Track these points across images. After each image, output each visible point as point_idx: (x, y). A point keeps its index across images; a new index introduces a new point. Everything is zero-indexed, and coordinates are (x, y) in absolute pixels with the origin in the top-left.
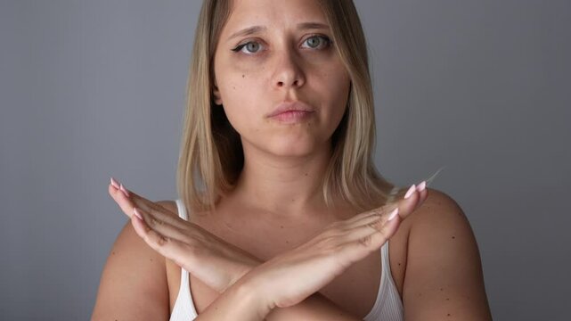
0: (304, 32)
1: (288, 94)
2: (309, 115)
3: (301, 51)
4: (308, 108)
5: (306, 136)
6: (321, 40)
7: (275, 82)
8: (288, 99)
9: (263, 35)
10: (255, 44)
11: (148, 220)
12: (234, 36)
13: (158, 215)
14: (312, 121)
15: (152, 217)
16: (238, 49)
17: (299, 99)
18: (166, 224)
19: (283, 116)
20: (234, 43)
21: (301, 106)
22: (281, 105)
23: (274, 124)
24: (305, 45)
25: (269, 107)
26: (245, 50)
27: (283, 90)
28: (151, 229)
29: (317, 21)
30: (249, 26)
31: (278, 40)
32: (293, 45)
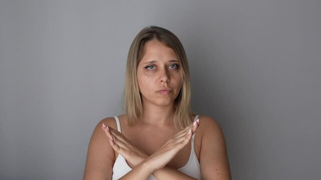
0: (169, 63)
1: (164, 85)
2: (171, 92)
3: (169, 69)
4: (171, 90)
5: (169, 99)
6: (175, 66)
7: (160, 80)
8: (164, 86)
9: (156, 64)
10: (152, 66)
11: (115, 140)
12: (146, 63)
13: (118, 138)
14: (171, 94)
15: (116, 139)
16: (147, 67)
17: (168, 86)
18: (121, 142)
19: (162, 92)
20: (145, 65)
21: (168, 89)
22: (162, 88)
23: (159, 95)
24: (170, 67)
25: (157, 89)
26: (149, 68)
27: (162, 83)
28: (115, 144)
29: (175, 59)
30: (151, 60)
31: (161, 66)
32: (166, 67)
